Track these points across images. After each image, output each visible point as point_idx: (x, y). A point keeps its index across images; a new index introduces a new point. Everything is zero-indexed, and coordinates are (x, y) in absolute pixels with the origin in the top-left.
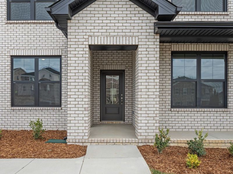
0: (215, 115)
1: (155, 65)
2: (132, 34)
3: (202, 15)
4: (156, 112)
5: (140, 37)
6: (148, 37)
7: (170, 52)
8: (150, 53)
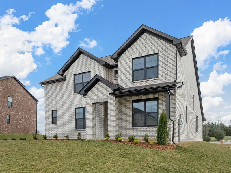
0: (152, 130)
1: (113, 109)
2: (105, 97)
3: (145, 81)
4: (114, 127)
5: (108, 98)
6: (111, 98)
7: (132, 101)
8: (112, 104)
